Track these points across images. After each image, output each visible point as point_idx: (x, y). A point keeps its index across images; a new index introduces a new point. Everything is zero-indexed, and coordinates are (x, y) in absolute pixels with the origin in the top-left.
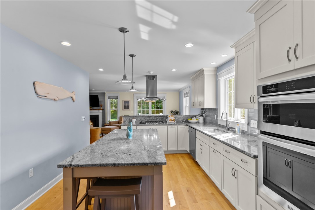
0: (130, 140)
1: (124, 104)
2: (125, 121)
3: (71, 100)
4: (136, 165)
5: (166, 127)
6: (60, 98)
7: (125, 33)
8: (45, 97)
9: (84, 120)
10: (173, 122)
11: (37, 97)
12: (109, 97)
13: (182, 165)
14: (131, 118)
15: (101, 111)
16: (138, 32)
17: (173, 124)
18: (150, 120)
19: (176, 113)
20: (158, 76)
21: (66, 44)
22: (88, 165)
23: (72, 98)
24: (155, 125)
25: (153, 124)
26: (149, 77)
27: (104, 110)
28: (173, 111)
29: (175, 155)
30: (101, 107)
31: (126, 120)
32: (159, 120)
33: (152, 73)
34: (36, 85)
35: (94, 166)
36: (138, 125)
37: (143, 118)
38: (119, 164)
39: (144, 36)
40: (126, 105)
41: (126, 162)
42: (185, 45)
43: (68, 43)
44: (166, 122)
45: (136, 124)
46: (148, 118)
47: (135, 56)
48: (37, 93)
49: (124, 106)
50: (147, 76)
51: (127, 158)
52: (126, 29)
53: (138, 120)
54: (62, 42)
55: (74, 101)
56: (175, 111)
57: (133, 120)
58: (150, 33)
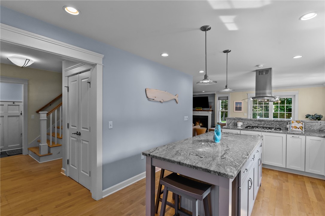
0: (216, 144)
1: (236, 105)
2: (229, 124)
3: (174, 102)
4: (198, 169)
5: (284, 135)
6: (165, 100)
7: (207, 32)
8: (153, 99)
9: (186, 120)
10: (300, 130)
11: (147, 100)
12: (218, 98)
13: (307, 194)
14: (237, 121)
15: (211, 112)
16: (222, 24)
17: (300, 133)
18: (261, 124)
19: (317, 118)
20: (273, 69)
21: (165, 55)
22: (160, 158)
23: (175, 100)
24: (266, 132)
25: (263, 130)
26: (259, 72)
27: (213, 111)
28: (310, 116)
29: (299, 177)
30: (211, 108)
31: (231, 123)
32: (276, 126)
33: (262, 67)
34: (147, 91)
35: (164, 159)
36: (242, 129)
37: (251, 122)
38: (183, 163)
39: (232, 27)
40: (238, 106)
41: (190, 164)
42: (300, 19)
43: (166, 54)
44: (287, 129)
45: (242, 128)
46: (259, 123)
47: (230, 51)
48: (147, 97)
49: (236, 107)
50: (256, 71)
51: (194, 160)
52: (208, 26)
53: (244, 124)
54: (162, 54)
55: (177, 103)
56: (315, 115)
57: (238, 123)
58: (236, 22)
